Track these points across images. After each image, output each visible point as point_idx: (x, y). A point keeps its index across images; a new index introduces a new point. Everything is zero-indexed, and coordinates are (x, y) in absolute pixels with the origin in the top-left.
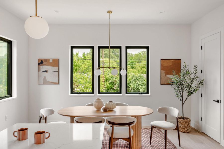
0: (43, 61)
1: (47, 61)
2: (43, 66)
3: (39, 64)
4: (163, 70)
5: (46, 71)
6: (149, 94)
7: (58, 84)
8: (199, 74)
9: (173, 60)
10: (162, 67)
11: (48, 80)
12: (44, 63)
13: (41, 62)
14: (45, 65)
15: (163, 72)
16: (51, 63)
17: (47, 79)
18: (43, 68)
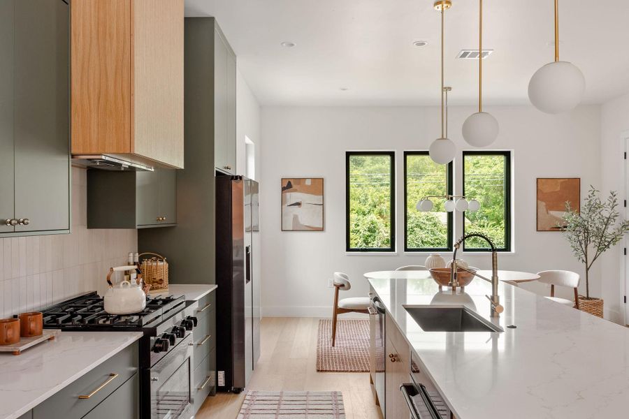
0: (292, 183)
1: (299, 184)
2: (293, 194)
3: (283, 189)
4: (542, 200)
5: (298, 204)
6: (510, 251)
7: (322, 230)
8: (619, 208)
9: (562, 180)
10: (540, 195)
11: (302, 223)
12: (294, 187)
13: (287, 186)
14: (296, 191)
15: (542, 205)
16: (308, 187)
17: (300, 219)
18: (293, 196)
